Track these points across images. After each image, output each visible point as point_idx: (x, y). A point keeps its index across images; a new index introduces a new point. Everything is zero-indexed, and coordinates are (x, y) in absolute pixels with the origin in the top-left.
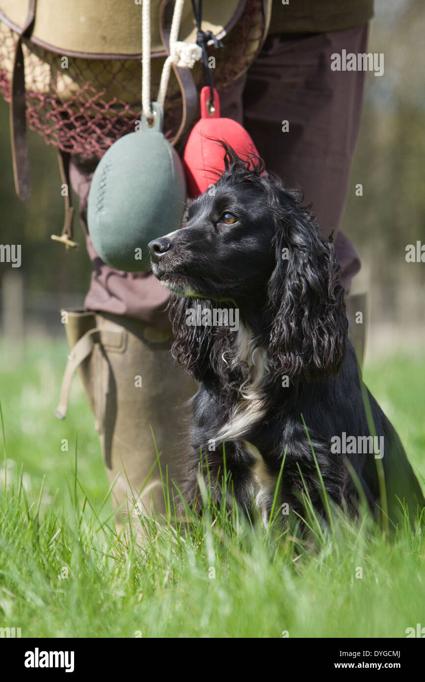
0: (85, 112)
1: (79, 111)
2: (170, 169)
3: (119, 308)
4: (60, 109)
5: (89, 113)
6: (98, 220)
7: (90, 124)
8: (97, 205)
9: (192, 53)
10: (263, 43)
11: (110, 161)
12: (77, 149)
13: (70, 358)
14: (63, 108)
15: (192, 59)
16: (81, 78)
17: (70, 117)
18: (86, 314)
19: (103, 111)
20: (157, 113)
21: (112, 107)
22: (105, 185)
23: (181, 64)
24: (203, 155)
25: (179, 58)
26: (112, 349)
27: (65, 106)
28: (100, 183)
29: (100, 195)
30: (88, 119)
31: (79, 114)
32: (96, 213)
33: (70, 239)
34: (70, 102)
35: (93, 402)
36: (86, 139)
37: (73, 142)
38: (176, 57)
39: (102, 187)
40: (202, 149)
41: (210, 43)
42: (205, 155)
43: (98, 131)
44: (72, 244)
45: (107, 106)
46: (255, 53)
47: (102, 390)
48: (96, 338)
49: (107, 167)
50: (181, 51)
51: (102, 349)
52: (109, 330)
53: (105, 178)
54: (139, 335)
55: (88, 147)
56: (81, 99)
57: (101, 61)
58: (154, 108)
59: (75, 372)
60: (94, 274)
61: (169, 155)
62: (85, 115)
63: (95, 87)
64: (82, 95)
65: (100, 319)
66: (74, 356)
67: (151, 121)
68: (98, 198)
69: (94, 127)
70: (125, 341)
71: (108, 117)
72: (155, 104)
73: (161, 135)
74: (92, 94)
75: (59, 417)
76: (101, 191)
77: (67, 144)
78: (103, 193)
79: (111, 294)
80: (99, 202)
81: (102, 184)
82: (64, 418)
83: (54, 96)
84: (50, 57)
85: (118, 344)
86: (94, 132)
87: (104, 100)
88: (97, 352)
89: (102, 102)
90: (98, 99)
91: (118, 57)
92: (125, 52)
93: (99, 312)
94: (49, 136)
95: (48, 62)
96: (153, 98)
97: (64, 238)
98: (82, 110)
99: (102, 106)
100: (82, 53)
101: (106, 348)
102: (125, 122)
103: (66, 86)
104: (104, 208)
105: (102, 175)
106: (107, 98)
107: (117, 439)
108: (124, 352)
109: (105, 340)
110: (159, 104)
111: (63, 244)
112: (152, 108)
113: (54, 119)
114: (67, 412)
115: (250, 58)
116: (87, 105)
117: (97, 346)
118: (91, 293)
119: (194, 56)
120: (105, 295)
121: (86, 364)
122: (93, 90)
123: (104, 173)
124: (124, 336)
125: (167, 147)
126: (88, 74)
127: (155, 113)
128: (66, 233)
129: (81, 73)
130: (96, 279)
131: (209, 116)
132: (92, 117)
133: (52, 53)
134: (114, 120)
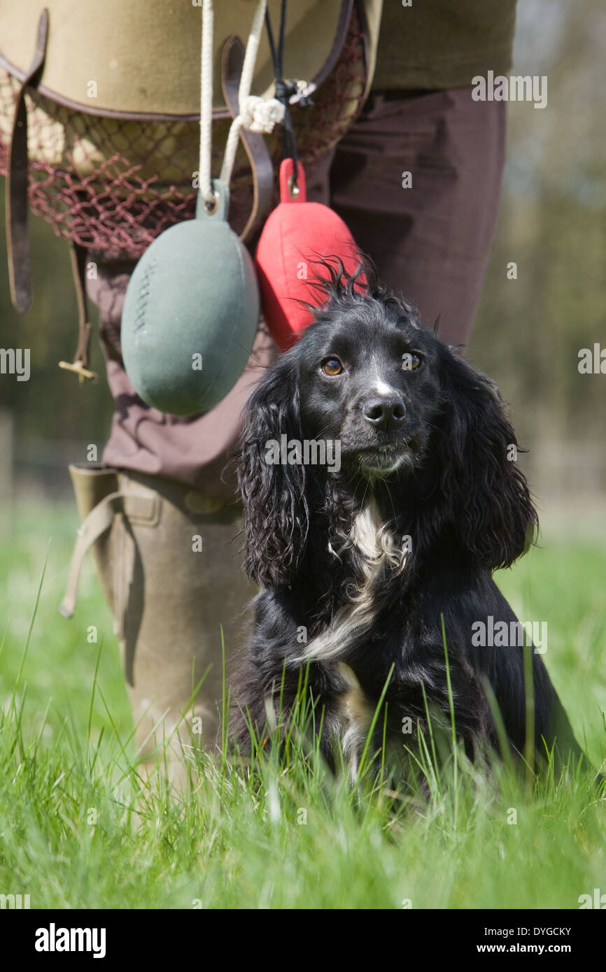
0: (112, 192)
1: (104, 191)
2: (239, 273)
3: (151, 464)
4: (77, 187)
5: (117, 193)
6: (137, 342)
7: (119, 208)
8: (136, 321)
9: (272, 112)
10: (363, 103)
11: (155, 260)
12: (99, 242)
13: (81, 532)
14: (81, 185)
15: (270, 120)
16: (108, 144)
17: (91, 198)
18: (104, 472)
19: (138, 191)
20: (220, 195)
21: (151, 186)
22: (147, 294)
23: (256, 127)
24: (282, 253)
25: (253, 119)
26: (140, 522)
27: (85, 182)
28: (141, 289)
29: (141, 308)
30: (115, 201)
31: (103, 195)
32: (135, 332)
33: (85, 367)
34: (93, 177)
35: (111, 595)
36: (113, 229)
37: (94, 233)
38: (248, 117)
39: (142, 297)
40: (282, 245)
41: (294, 100)
42: (286, 254)
43: (131, 219)
44: (88, 374)
45: (144, 186)
46: (352, 117)
47: (124, 579)
48: (118, 506)
49: (151, 268)
50: (254, 110)
51: (126, 521)
52: (136, 495)
53: (148, 284)
54: (179, 504)
55: (114, 240)
56: (108, 174)
57: (139, 122)
58: (216, 187)
59: (87, 552)
60: (117, 416)
61: (237, 254)
62: (113, 196)
63: (129, 158)
64: (110, 168)
65: (123, 480)
66: (86, 531)
67: (211, 206)
68: (137, 312)
69: (123, 213)
70: (158, 511)
71: (145, 199)
72: (217, 182)
73: (226, 226)
74: (124, 168)
75: (65, 614)
76: (142, 302)
77: (86, 235)
78: (145, 304)
79: (140, 445)
80: (139, 317)
81: (143, 292)
82: (71, 617)
83: (70, 169)
84: (64, 115)
85: (149, 514)
86: (123, 220)
87: (141, 176)
88: (119, 525)
89: (138, 179)
90: (132, 175)
91: (162, 118)
92: (171, 111)
93: (123, 470)
94: (60, 224)
95: (61, 121)
96: (215, 174)
97: (77, 366)
98: (108, 189)
99: (137, 185)
100: (112, 111)
101: (131, 520)
102: (169, 207)
103: (87, 156)
104: (146, 326)
105: (143, 280)
106: (145, 174)
107: (142, 646)
108: (156, 526)
109: (129, 508)
110: (224, 183)
111: (75, 375)
112: (213, 188)
113: (68, 201)
114: (75, 607)
115: (344, 124)
116: (116, 182)
117: (118, 517)
118: (111, 443)
119: (273, 116)
120: (132, 446)
121: (103, 542)
122: (126, 162)
123: (147, 277)
124: (157, 505)
125: (235, 243)
126: (118, 139)
127: (217, 194)
128: (81, 359)
129: (110, 139)
130: (121, 423)
131: (291, 200)
132: (122, 200)
133: (68, 109)
134: (153, 204)
